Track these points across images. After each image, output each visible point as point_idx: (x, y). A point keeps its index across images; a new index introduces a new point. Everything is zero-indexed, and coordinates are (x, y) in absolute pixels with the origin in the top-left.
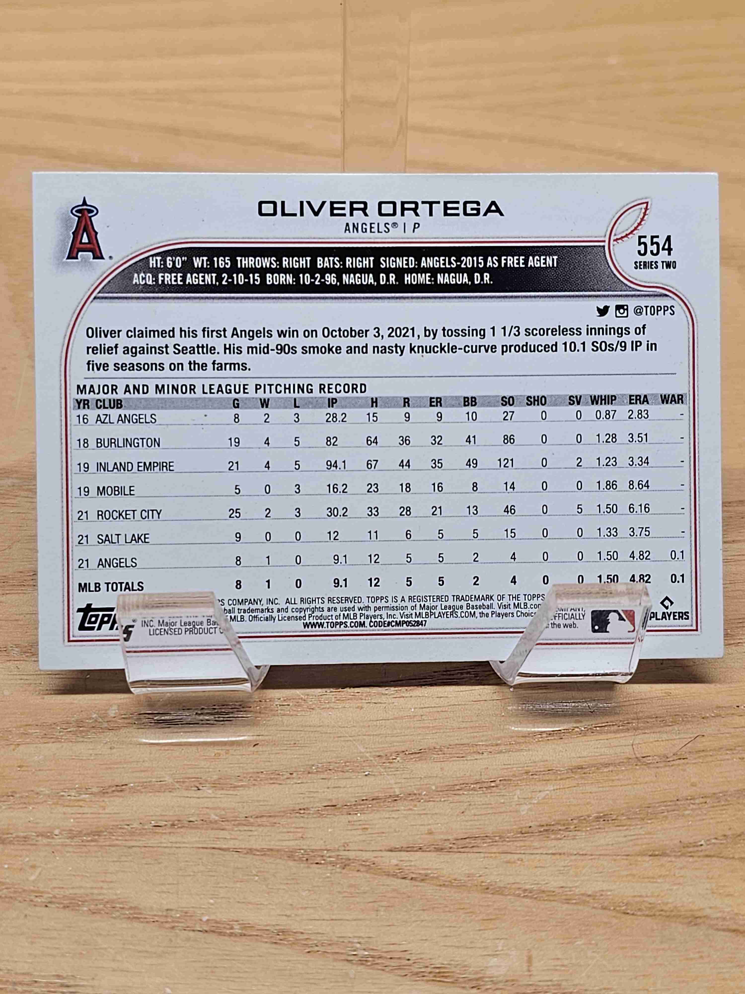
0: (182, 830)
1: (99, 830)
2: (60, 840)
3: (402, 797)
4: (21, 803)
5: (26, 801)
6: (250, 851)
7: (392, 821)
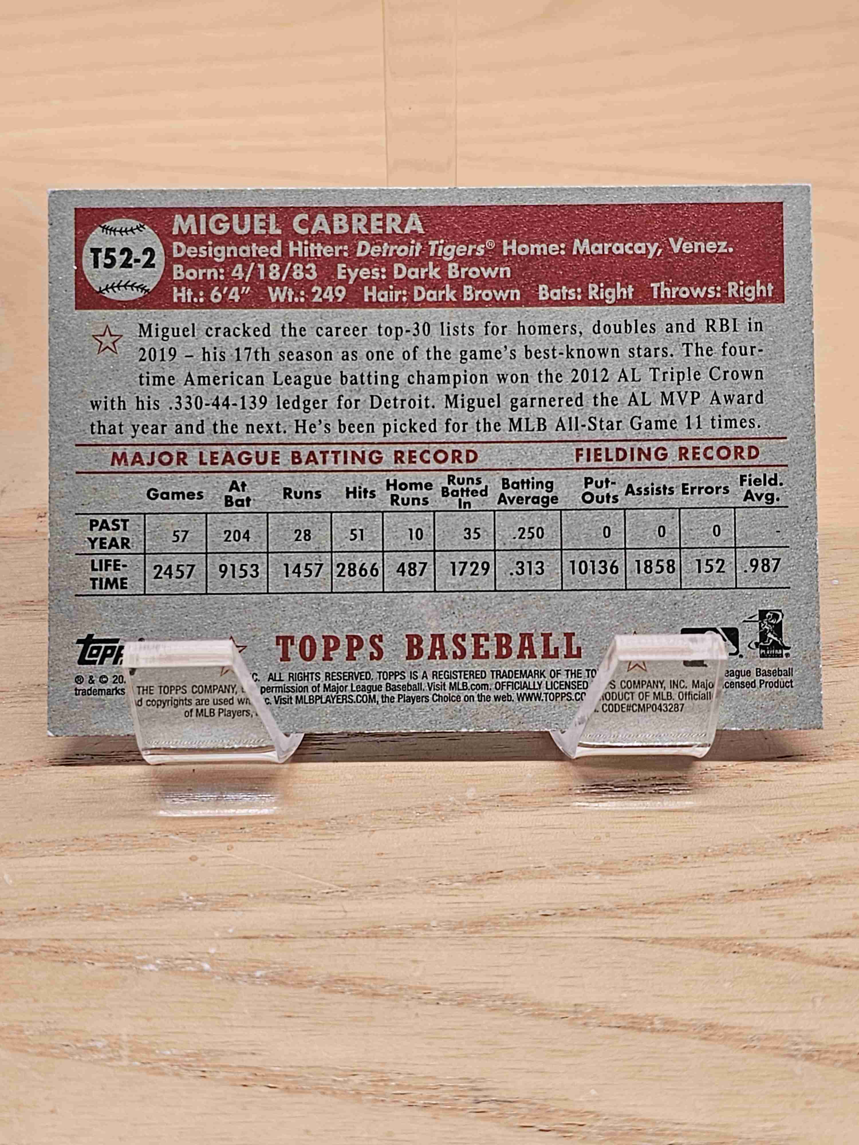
0: (574, 919)
1: (480, 920)
2: (439, 932)
3: (816, 881)
4: (388, 893)
5: (392, 890)
6: (656, 940)
7: (811, 905)
